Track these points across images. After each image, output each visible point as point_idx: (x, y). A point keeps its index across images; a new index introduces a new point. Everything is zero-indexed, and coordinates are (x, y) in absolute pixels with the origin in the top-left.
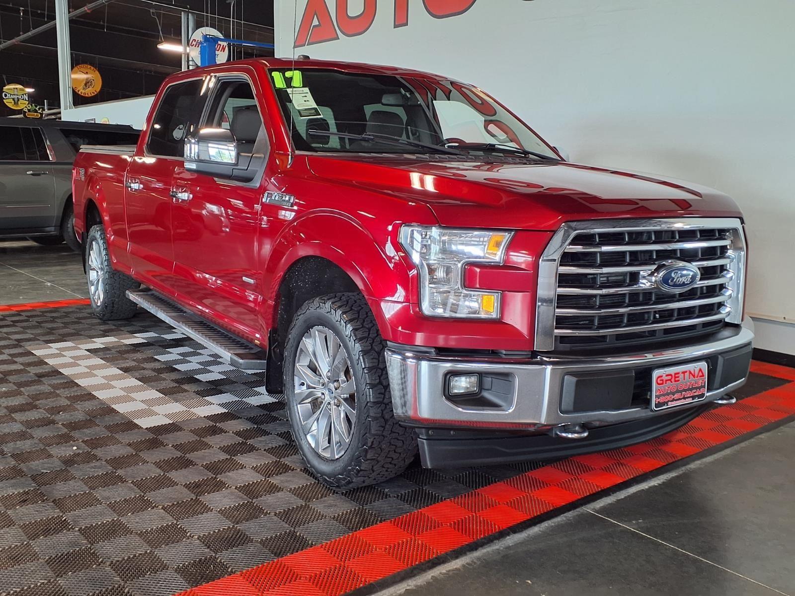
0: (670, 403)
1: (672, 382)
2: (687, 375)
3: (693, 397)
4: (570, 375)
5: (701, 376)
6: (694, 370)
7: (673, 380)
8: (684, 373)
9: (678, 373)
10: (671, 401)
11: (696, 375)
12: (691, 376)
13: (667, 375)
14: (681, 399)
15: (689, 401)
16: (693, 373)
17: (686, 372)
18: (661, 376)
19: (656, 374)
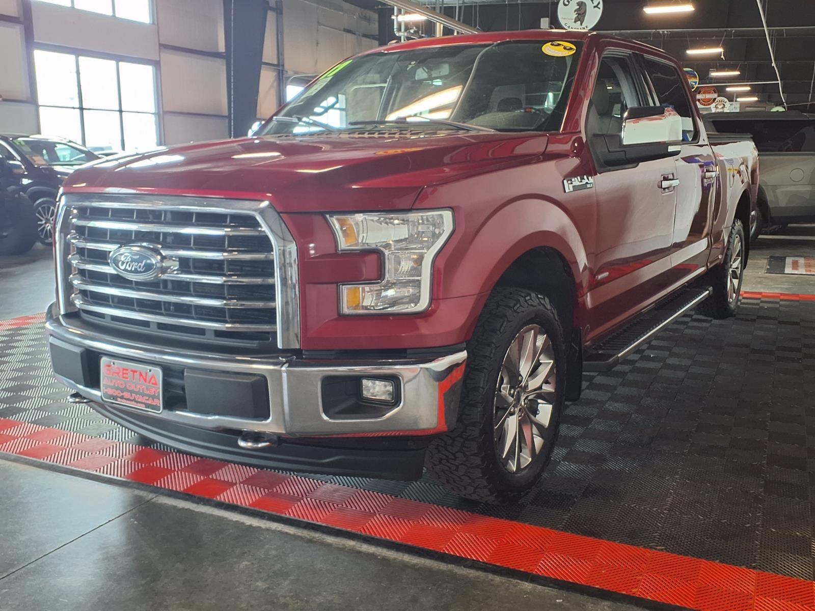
2: (137, 375)
3: (146, 405)
5: (154, 384)
6: (146, 373)
8: (134, 372)
9: (127, 370)
10: (120, 398)
11: (148, 380)
12: (142, 379)
14: (132, 401)
15: (142, 407)
16: (144, 375)
17: (137, 372)
19: (103, 360)
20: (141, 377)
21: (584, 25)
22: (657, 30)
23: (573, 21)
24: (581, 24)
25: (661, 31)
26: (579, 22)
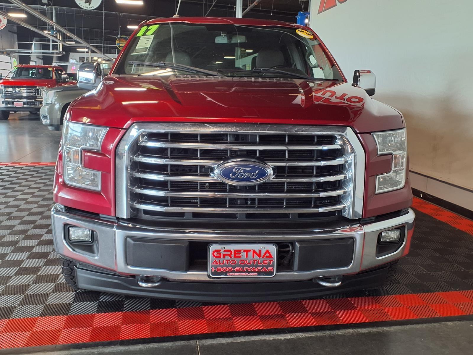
0: (229, 274)
1: (231, 257)
2: (250, 253)
3: (259, 273)
4: (130, 238)
5: (267, 257)
6: (260, 251)
7: (233, 255)
8: (247, 251)
9: (240, 251)
10: (231, 272)
11: (262, 254)
13: (225, 251)
14: (244, 272)
15: (256, 275)
16: (258, 252)
17: (250, 251)
18: (220, 251)
19: (212, 248)
20: (255, 254)
21: (91, 5)
22: (116, 13)
23: (84, 2)
24: (90, 4)
25: (118, 13)
26: (88, 3)
